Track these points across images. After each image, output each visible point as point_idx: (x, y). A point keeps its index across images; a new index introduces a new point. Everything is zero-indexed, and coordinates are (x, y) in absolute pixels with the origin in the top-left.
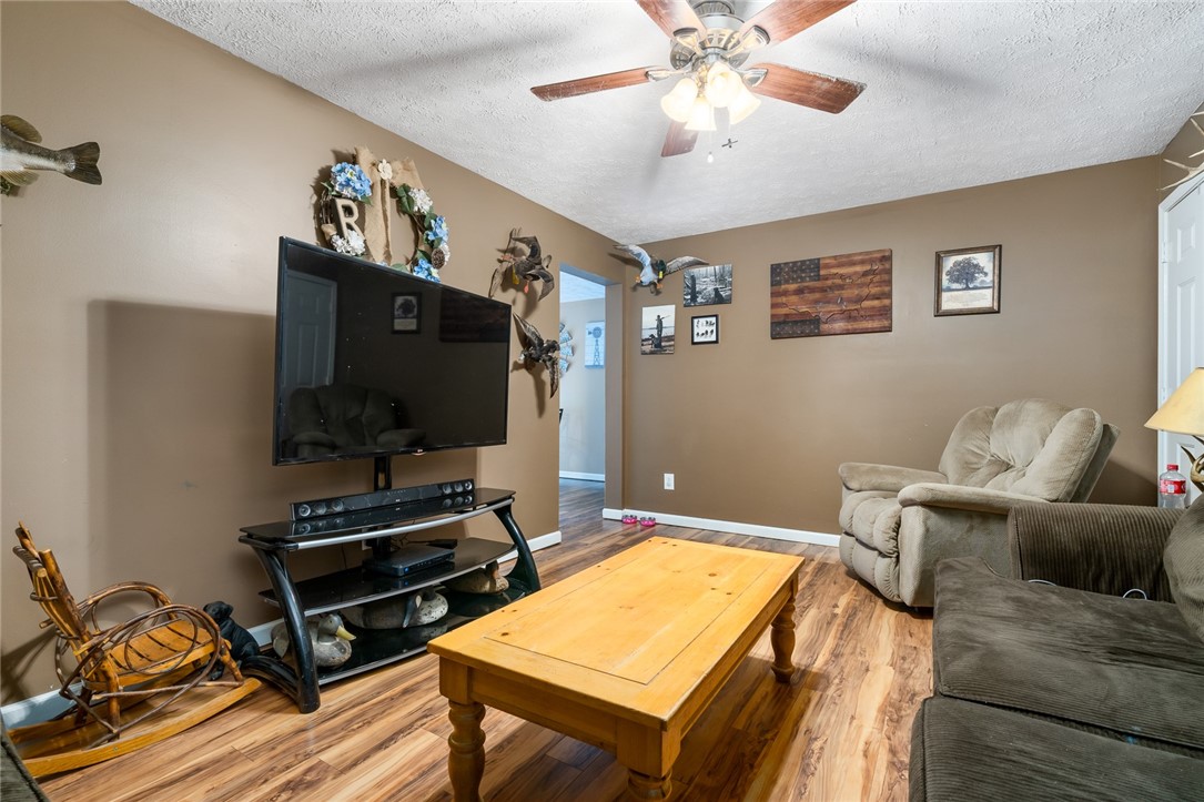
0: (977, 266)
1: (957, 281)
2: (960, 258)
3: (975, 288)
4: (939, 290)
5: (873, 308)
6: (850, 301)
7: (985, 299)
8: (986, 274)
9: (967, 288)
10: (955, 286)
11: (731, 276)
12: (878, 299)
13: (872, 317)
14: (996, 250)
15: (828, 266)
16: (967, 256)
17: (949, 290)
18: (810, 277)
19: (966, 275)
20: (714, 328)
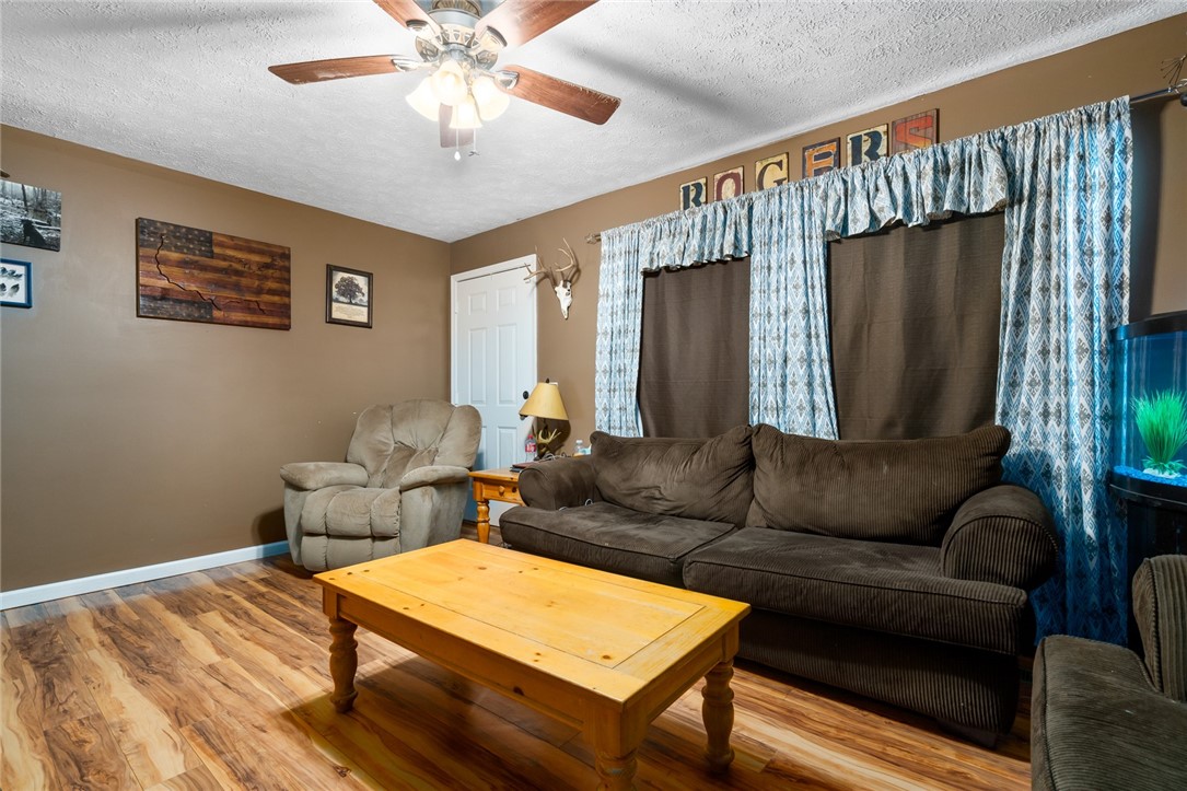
0: (357, 286)
1: (343, 295)
2: (346, 275)
3: (356, 304)
4: (329, 300)
5: (273, 304)
6: (249, 289)
7: (361, 315)
8: (363, 295)
9: (351, 303)
10: (342, 299)
11: (59, 209)
12: (278, 295)
13: (271, 314)
14: (369, 276)
15: (221, 245)
16: (351, 276)
17: (337, 301)
18: (200, 250)
19: (349, 291)
20: (22, 283)
